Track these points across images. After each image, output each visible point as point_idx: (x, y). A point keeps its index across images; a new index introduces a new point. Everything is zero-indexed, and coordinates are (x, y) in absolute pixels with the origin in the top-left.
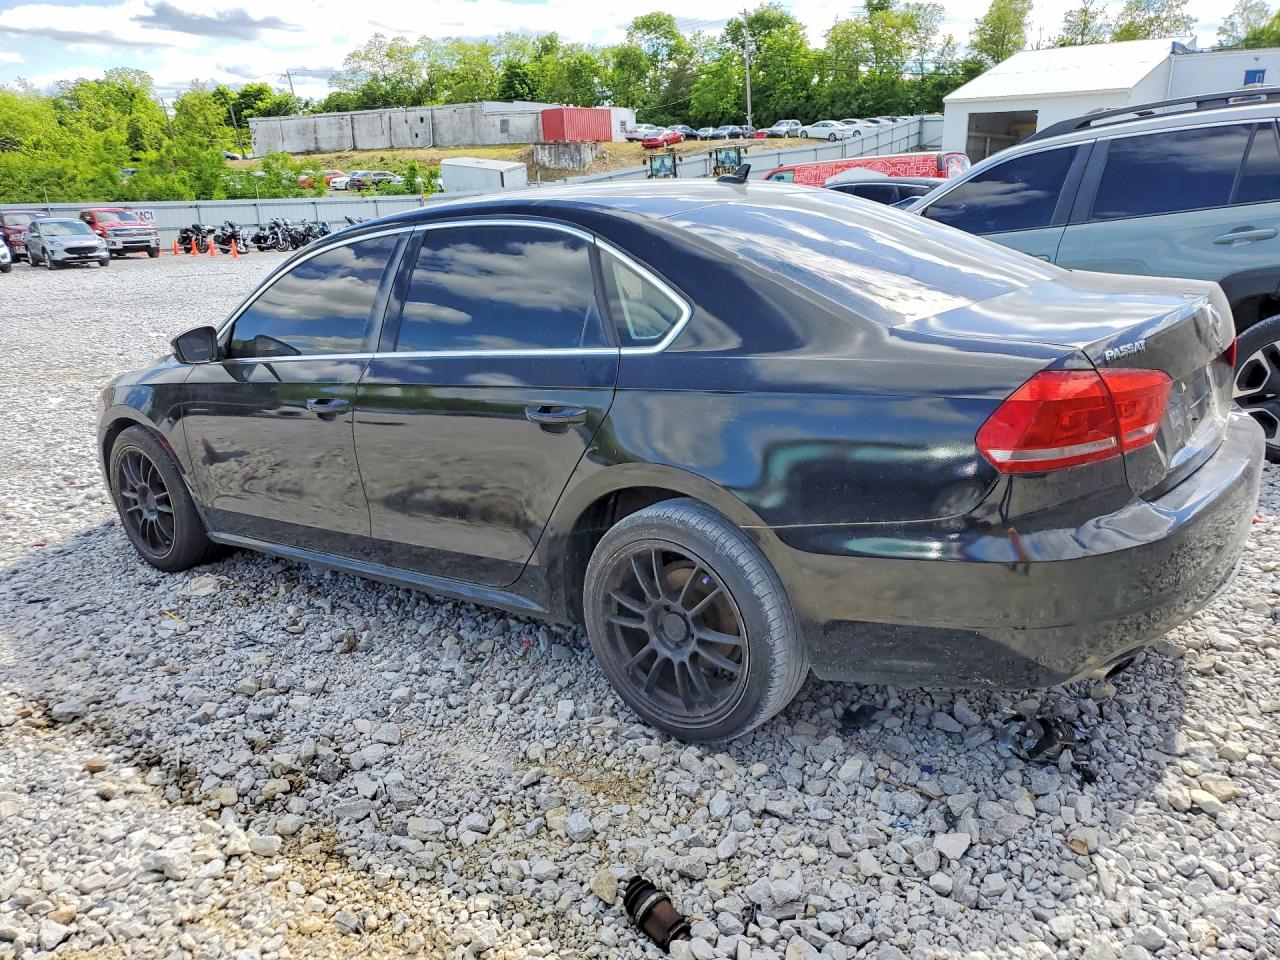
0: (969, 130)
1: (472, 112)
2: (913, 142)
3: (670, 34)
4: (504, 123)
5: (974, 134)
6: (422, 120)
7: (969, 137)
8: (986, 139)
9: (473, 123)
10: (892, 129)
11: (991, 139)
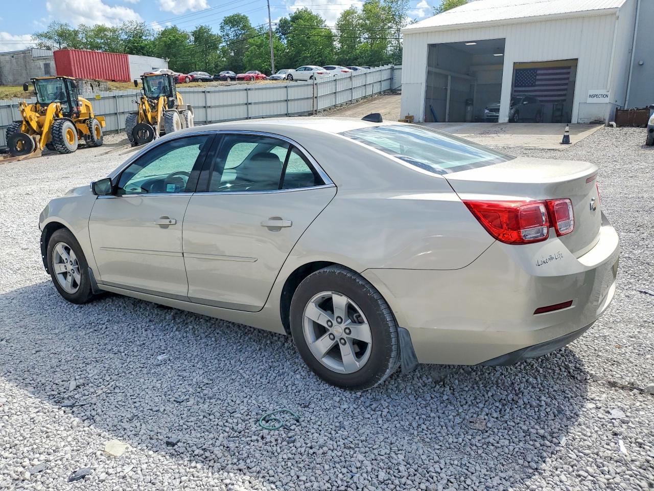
0: (429, 64)
1: (24, 57)
2: (385, 86)
3: (246, 27)
4: (47, 66)
5: (434, 70)
7: (429, 73)
8: (446, 76)
9: (26, 66)
10: (365, 74)
11: (452, 77)
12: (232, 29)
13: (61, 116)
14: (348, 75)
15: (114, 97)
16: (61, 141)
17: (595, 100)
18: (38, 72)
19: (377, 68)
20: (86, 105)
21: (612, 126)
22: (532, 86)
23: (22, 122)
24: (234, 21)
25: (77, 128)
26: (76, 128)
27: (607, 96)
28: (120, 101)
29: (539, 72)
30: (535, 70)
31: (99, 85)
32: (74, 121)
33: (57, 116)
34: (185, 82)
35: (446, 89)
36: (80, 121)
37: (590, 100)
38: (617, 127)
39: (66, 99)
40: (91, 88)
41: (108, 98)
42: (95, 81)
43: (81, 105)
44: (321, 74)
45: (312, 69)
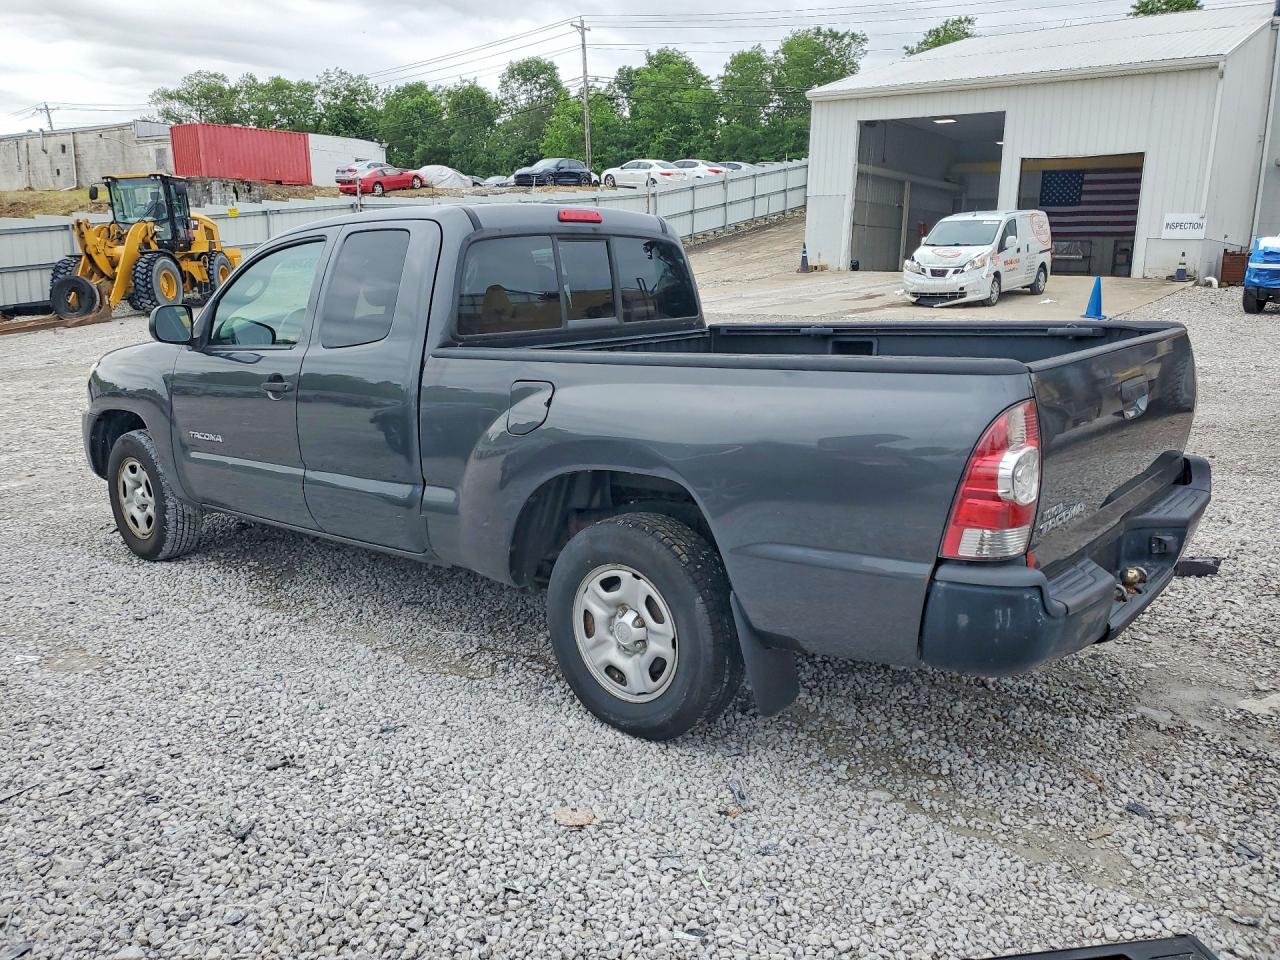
1: (122, 137)
2: (795, 200)
3: (554, 83)
4: (160, 153)
6: (63, 147)
7: (861, 176)
8: (902, 183)
9: (123, 153)
10: (754, 176)
11: (913, 185)
12: (524, 88)
13: (154, 247)
14: (720, 177)
15: (265, 213)
16: (151, 294)
17: (1177, 233)
18: (144, 164)
19: (778, 166)
20: (206, 228)
21: (1209, 284)
22: (1074, 204)
23: (81, 257)
24: (529, 71)
25: (184, 269)
26: (180, 269)
27: (1200, 226)
28: (275, 219)
29: (1087, 177)
30: (1081, 173)
31: (249, 191)
32: (177, 257)
33: (147, 245)
34: (413, 188)
35: (901, 207)
36: (192, 257)
37: (1167, 234)
38: (1220, 286)
39: (165, 216)
40: (234, 195)
41: (254, 214)
42: (243, 182)
43: (196, 227)
44: (668, 175)
45: (651, 166)
